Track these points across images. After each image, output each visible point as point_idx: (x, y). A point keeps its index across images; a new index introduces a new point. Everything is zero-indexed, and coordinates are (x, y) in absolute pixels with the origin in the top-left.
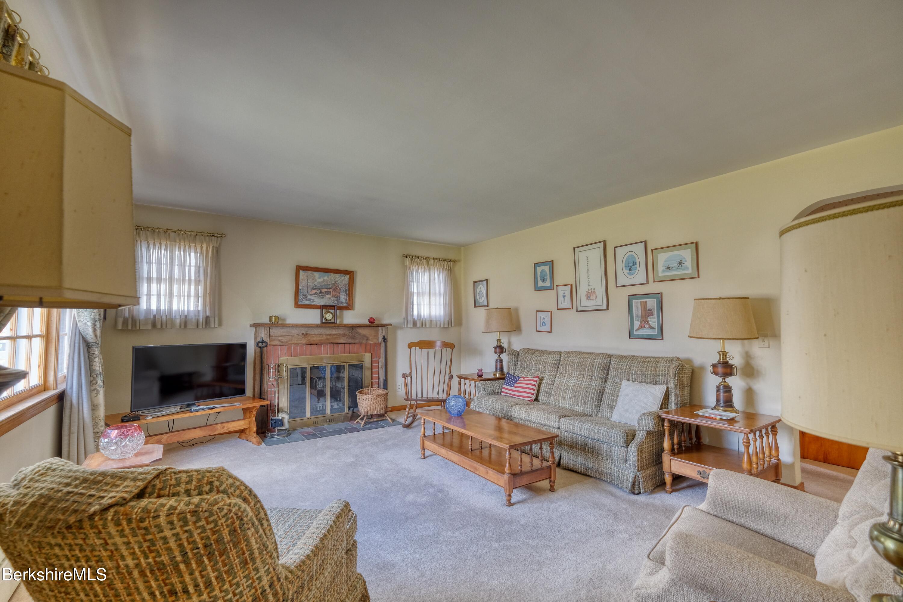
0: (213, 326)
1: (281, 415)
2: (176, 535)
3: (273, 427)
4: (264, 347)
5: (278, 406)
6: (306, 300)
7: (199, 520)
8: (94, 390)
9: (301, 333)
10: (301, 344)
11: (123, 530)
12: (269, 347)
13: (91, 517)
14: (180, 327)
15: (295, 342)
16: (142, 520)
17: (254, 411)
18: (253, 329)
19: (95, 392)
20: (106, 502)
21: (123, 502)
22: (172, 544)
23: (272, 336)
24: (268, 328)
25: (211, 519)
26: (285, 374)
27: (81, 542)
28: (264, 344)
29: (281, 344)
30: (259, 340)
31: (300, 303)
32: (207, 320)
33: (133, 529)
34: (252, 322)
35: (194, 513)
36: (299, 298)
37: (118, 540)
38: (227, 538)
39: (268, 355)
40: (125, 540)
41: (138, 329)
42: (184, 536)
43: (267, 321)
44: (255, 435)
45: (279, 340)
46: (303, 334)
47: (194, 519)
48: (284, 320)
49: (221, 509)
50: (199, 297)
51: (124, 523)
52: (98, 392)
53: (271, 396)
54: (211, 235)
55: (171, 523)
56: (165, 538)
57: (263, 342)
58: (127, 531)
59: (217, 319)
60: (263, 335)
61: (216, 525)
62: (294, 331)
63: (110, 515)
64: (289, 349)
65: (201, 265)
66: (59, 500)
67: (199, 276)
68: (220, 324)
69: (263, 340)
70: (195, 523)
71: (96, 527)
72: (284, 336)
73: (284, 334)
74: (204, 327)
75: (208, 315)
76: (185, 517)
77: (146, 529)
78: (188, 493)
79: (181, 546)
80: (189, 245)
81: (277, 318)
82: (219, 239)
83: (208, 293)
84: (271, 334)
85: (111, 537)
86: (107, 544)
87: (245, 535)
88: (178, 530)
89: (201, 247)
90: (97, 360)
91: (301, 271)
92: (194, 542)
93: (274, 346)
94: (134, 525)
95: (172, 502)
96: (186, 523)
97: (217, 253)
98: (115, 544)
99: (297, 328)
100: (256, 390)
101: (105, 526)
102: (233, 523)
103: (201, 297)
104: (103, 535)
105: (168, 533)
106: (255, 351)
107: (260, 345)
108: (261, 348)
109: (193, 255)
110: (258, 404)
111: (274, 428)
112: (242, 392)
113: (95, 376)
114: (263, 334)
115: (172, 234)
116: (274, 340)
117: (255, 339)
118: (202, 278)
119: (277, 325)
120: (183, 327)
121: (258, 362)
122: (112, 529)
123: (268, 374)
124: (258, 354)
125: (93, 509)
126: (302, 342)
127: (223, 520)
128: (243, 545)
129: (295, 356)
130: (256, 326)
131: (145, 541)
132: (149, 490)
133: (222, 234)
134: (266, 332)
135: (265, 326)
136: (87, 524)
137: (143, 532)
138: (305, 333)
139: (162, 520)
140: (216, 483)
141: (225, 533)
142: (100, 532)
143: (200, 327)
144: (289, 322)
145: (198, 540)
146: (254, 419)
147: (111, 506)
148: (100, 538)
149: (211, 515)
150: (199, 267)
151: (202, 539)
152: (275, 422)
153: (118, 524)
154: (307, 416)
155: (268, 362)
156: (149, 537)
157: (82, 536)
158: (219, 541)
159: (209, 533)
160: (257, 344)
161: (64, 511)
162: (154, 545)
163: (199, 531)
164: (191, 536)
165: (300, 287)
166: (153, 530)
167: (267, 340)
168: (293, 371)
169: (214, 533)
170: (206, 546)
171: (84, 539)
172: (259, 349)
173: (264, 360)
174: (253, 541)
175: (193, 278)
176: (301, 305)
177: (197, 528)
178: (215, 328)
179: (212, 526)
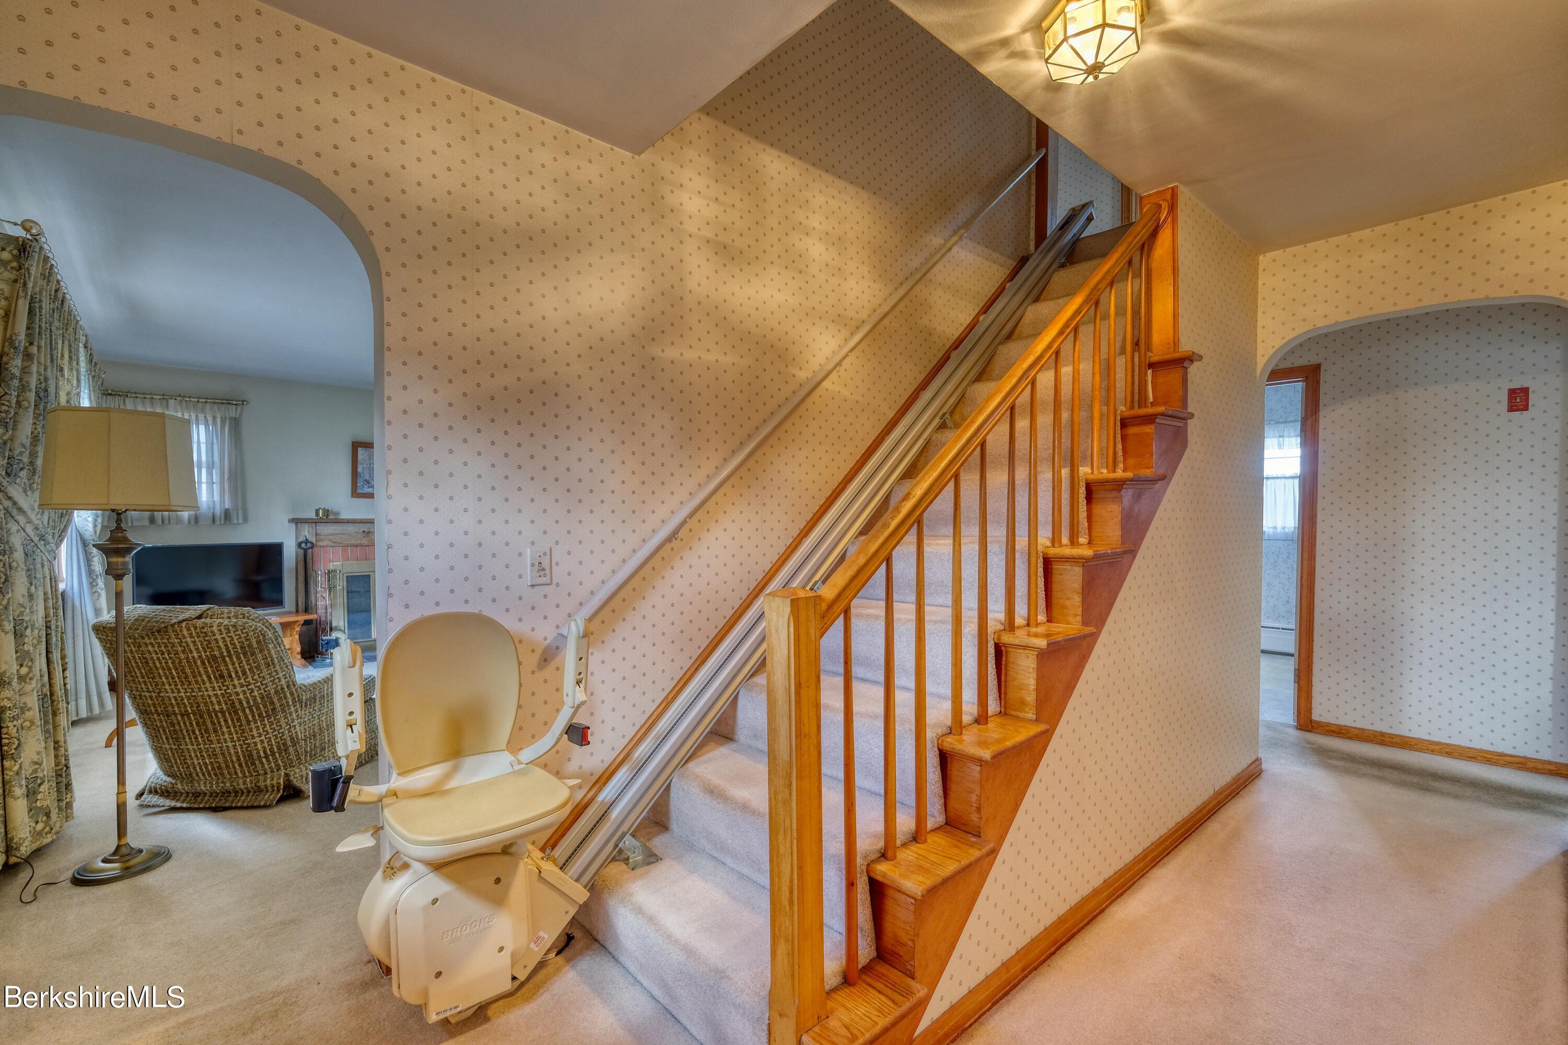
0: (235, 522)
1: (335, 635)
2: (223, 638)
3: (324, 650)
4: (309, 548)
5: (331, 624)
6: (369, 487)
7: (237, 630)
8: (95, 592)
9: (361, 530)
10: (362, 545)
11: (192, 633)
12: (315, 549)
13: (173, 625)
14: (189, 523)
15: (353, 542)
16: (203, 628)
17: (296, 627)
18: (294, 526)
19: (96, 594)
20: (180, 618)
21: (190, 619)
22: (221, 644)
23: (320, 535)
24: (314, 525)
25: (244, 631)
26: (341, 584)
27: (165, 641)
28: (309, 545)
29: (332, 544)
30: (301, 539)
31: (359, 491)
32: (227, 515)
33: (197, 633)
34: (291, 517)
35: (234, 626)
36: (359, 484)
37: (189, 640)
38: (255, 645)
39: (314, 559)
40: (193, 639)
41: (130, 525)
42: (228, 639)
43: (312, 515)
44: (299, 657)
45: (330, 540)
46: (364, 532)
47: (234, 629)
48: (337, 514)
49: (251, 627)
50: (213, 483)
51: (192, 629)
52: (99, 595)
53: (321, 611)
54: (227, 402)
55: (220, 630)
56: (216, 640)
57: (307, 541)
58: (194, 634)
59: (240, 513)
60: (306, 534)
61: (248, 635)
62: (351, 528)
63: (184, 624)
64: (344, 551)
65: (215, 441)
66: (152, 618)
67: (213, 456)
68: (246, 520)
69: (306, 539)
70: (234, 632)
71: (176, 631)
72: (336, 534)
73: (336, 532)
74: (223, 522)
75: (227, 507)
76: (229, 628)
77: (205, 633)
78: (229, 618)
79: (226, 645)
80: (197, 416)
81: (327, 512)
82: (239, 408)
83: (226, 478)
84: (319, 532)
85: (184, 638)
86: (182, 642)
87: (267, 647)
88: (224, 635)
89: (214, 418)
90: (96, 559)
91: (359, 449)
92: (234, 644)
93: (324, 547)
94: (198, 630)
95: (220, 620)
96: (229, 632)
97: (236, 426)
98: (186, 642)
99: (356, 525)
100: (300, 603)
101: (181, 631)
102: (259, 637)
103: (217, 483)
104: (180, 636)
105: (218, 637)
106: (297, 553)
107: (303, 545)
108: (305, 551)
109: (202, 428)
110: (302, 618)
111: (326, 651)
112: (279, 602)
113: (95, 577)
114: (307, 532)
115: (172, 402)
116: (323, 540)
117: (297, 538)
118: (216, 458)
119: (326, 521)
120: (193, 522)
121: (301, 568)
122: (185, 633)
123: (316, 583)
124: (301, 558)
125: (173, 622)
126: (362, 542)
127: (252, 633)
128: (266, 652)
129: (353, 560)
130: (297, 521)
131: (205, 641)
132: (205, 615)
133: (243, 401)
134: (310, 529)
135: (309, 521)
136: (170, 629)
137: (204, 635)
138: (366, 530)
139: (215, 629)
140: (246, 615)
141: (254, 642)
142: (178, 634)
143: (218, 522)
144: (344, 516)
145: (237, 643)
146: (297, 637)
147: (184, 620)
148: (177, 639)
149: (244, 628)
150: (212, 444)
151: (239, 642)
152: (327, 643)
153: (188, 629)
154: (373, 637)
155: (316, 568)
156: (207, 638)
157: (167, 637)
158: (250, 646)
159: (243, 640)
160: (299, 545)
161: (157, 622)
162: (210, 644)
163: (237, 637)
164: (232, 640)
165: (360, 470)
166: (210, 634)
167: (313, 540)
168: (351, 579)
169: (247, 640)
170: (242, 648)
171: (168, 639)
172: (301, 552)
173: (309, 565)
174: (273, 652)
175: (204, 458)
176: (361, 493)
177: (236, 635)
178: (238, 524)
179: (245, 635)
